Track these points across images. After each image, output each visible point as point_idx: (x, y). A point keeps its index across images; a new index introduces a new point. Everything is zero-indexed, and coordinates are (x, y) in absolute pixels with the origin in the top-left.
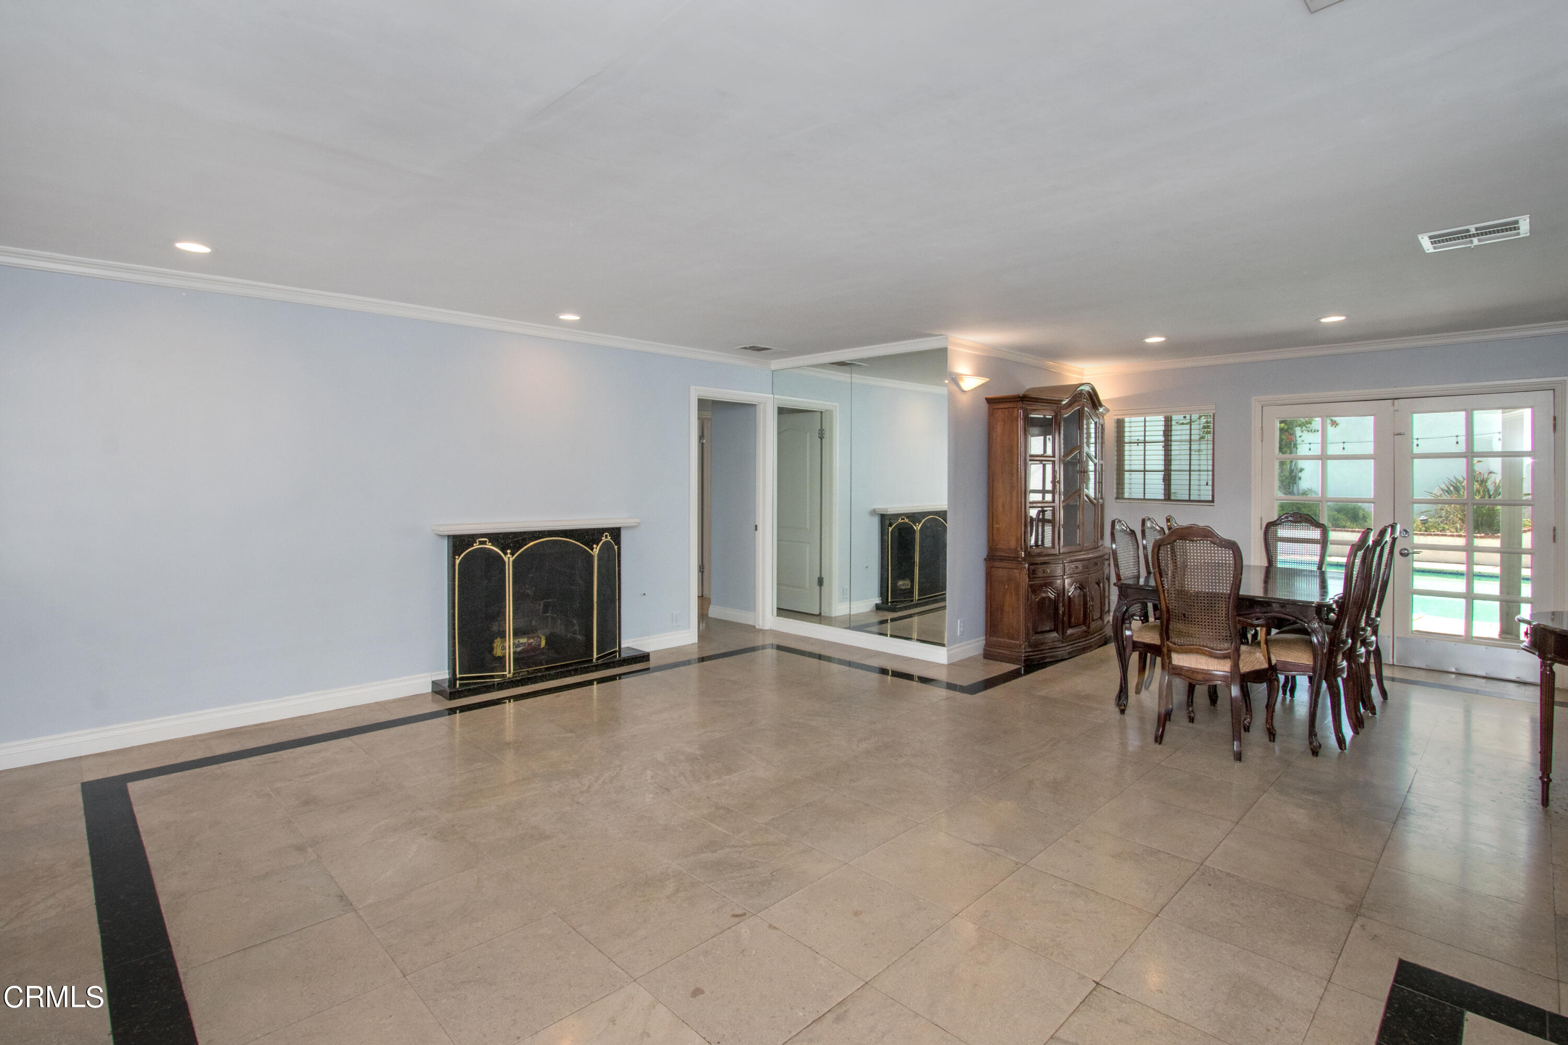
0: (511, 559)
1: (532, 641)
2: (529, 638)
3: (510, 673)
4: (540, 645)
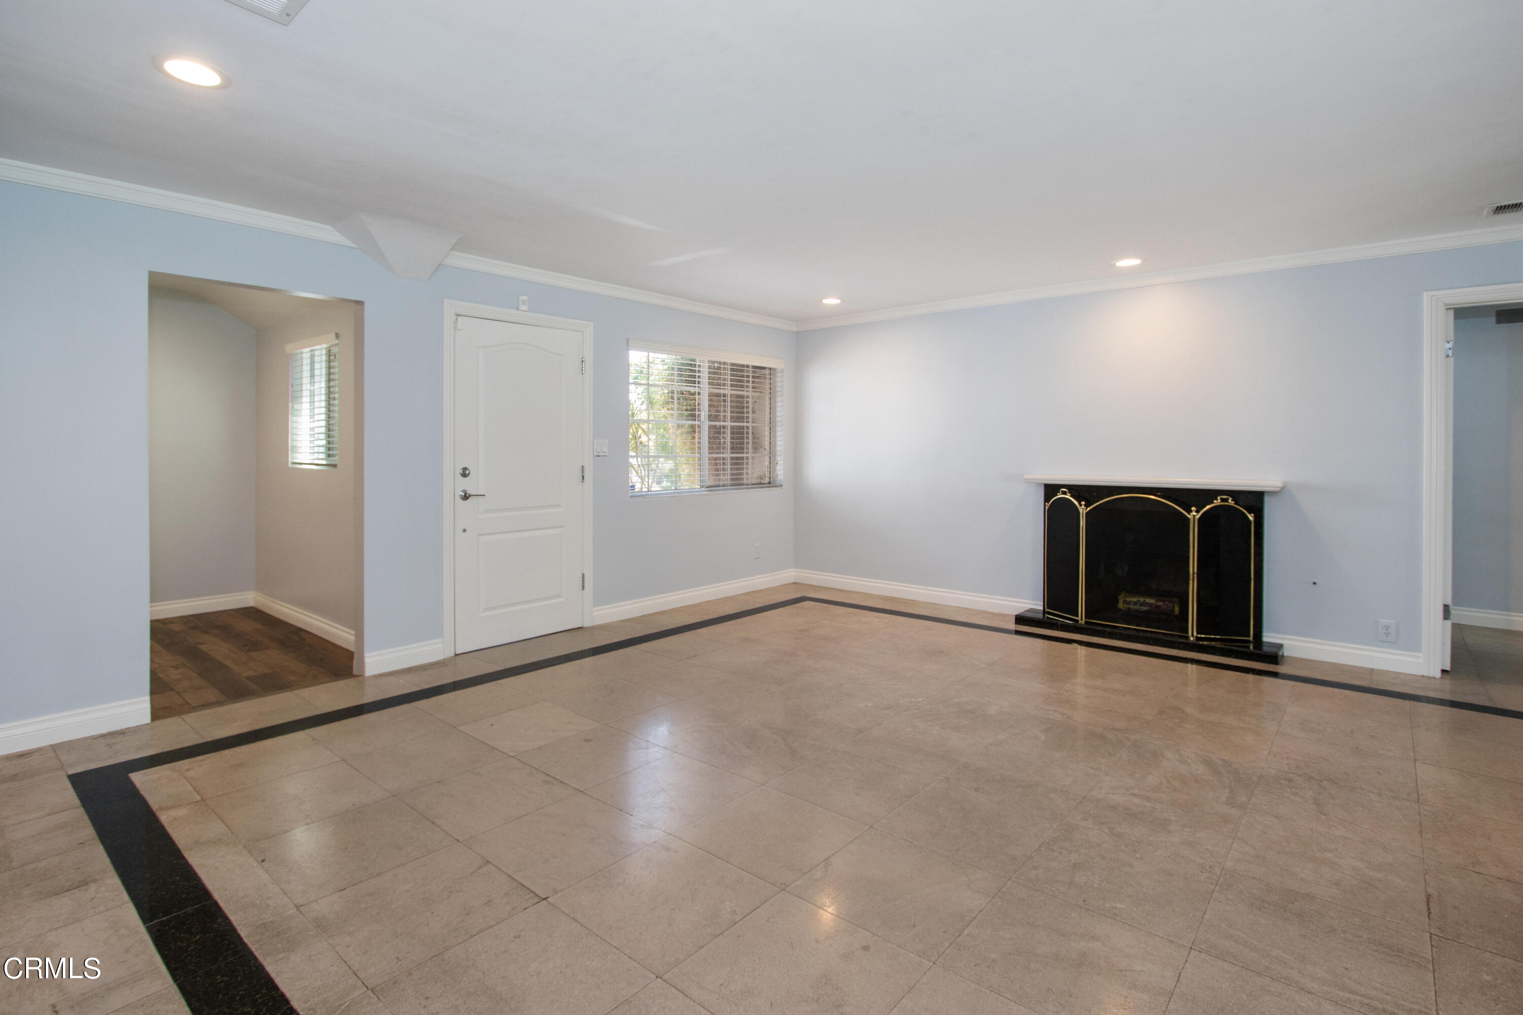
0: (1085, 512)
1: (1161, 604)
2: (1158, 600)
3: (1082, 619)
4: (1173, 611)
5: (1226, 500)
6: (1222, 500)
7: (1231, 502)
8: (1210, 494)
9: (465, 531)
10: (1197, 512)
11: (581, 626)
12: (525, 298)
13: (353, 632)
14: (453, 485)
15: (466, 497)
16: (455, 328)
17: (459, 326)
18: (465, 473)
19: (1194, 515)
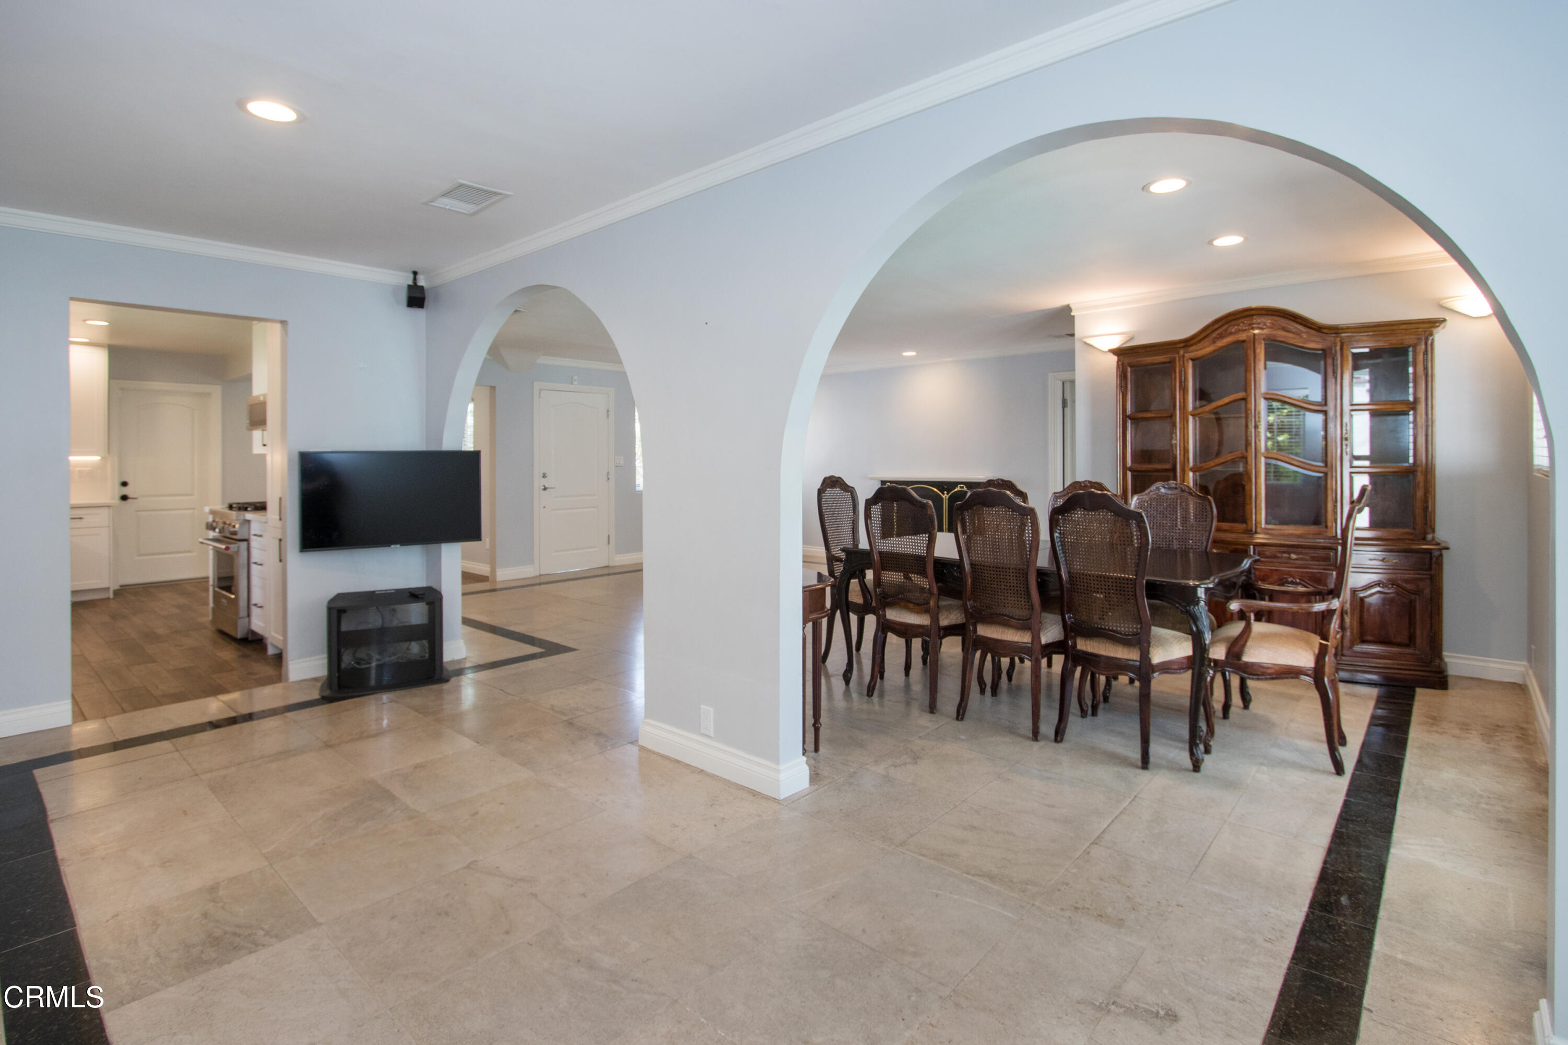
5: (963, 487)
6: (961, 487)
7: (965, 489)
8: (955, 484)
9: (544, 507)
10: (947, 494)
11: (607, 565)
12: (575, 378)
13: (489, 566)
14: (539, 482)
15: (545, 489)
16: (540, 397)
17: (542, 396)
18: (544, 476)
19: (945, 496)
